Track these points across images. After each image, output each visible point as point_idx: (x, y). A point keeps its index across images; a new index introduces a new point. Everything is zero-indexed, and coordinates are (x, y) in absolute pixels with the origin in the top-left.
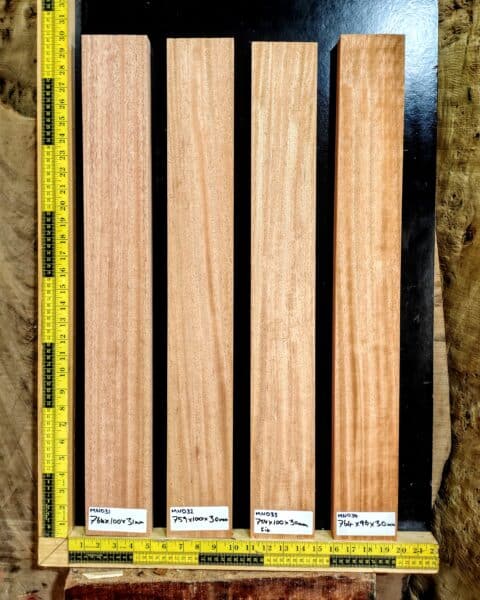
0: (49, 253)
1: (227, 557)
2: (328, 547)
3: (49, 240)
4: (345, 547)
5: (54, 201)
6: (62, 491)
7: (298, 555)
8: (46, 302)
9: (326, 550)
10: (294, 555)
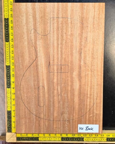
0: (7, 33)
1: (71, 138)
2: (106, 134)
3: (7, 28)
4: (112, 135)
5: (9, 14)
6: (14, 116)
7: (95, 138)
8: (7, 51)
9: (105, 136)
10: (94, 138)
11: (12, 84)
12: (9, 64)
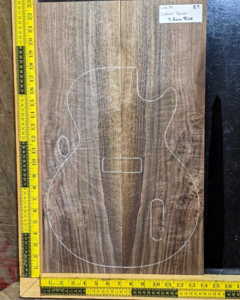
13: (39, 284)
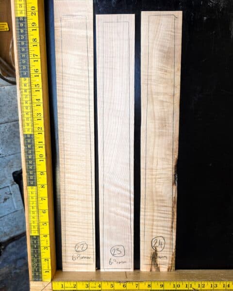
0: (23, 55)
6: (46, 248)
11: (40, 176)
12: (30, 130)
13: (51, 288)
